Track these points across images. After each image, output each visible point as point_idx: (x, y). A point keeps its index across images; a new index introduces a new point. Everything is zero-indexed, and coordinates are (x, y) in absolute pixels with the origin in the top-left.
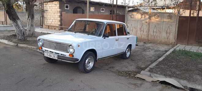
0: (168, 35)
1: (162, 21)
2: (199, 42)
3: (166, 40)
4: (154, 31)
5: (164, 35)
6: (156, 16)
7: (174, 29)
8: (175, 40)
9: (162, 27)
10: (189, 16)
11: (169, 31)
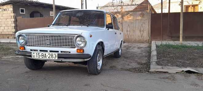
0: (142, 32)
1: (135, 19)
2: (171, 37)
3: (140, 38)
4: (127, 30)
5: (138, 33)
6: (128, 15)
7: (147, 27)
8: (149, 37)
9: (135, 25)
10: (161, 12)
11: (142, 29)
